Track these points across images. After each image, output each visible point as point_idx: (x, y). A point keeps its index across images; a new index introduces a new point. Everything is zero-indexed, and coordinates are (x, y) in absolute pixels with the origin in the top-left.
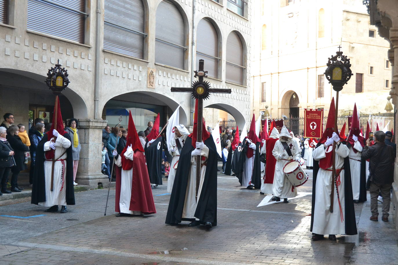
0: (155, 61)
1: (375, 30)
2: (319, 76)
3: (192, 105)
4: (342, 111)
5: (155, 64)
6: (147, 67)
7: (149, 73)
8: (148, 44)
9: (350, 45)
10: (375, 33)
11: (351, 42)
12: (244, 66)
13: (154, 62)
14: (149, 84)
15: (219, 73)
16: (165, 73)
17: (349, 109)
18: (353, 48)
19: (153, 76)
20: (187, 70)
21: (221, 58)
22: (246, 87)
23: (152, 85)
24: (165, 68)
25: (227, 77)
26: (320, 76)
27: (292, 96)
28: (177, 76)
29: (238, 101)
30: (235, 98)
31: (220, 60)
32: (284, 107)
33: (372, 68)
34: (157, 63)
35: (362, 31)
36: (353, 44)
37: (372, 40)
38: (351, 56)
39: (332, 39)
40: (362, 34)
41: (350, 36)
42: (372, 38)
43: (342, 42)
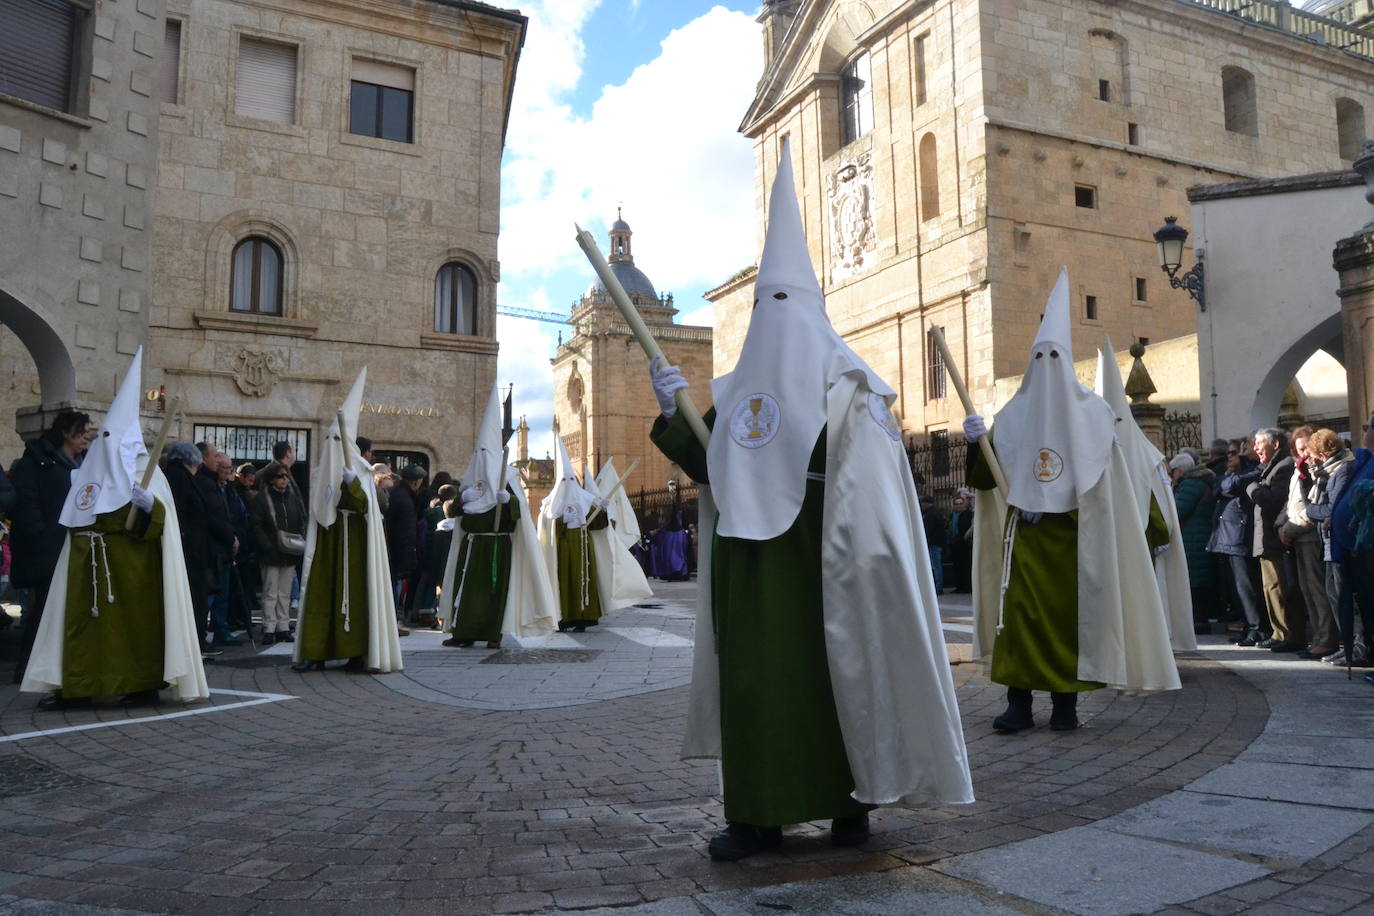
1: (1095, 187)
9: (1015, 229)
10: (1095, 194)
11: (1017, 220)
18: (1026, 235)
33: (1089, 299)
35: (1051, 188)
36: (1027, 225)
37: (1086, 217)
38: (1021, 260)
39: (960, 217)
40: (1053, 198)
41: (1015, 201)
42: (1087, 209)
43: (990, 220)
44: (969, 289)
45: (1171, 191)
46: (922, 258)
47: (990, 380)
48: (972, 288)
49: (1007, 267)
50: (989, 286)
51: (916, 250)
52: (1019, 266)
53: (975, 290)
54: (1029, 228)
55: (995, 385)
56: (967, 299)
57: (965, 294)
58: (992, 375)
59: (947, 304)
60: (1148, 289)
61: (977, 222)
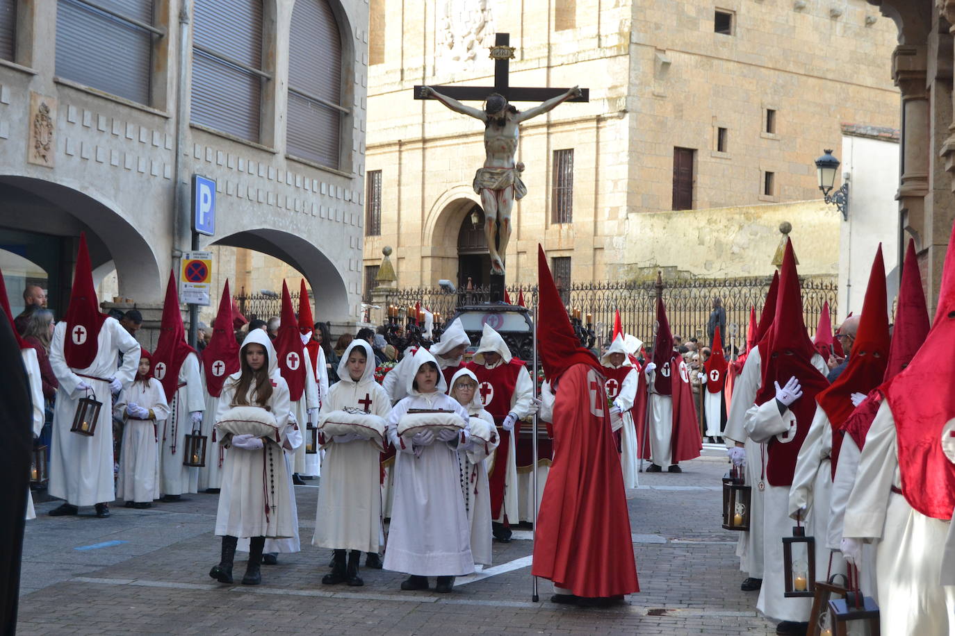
0: (58, 72)
1: (735, 12)
2: (556, 152)
3: (176, 232)
4: (631, 269)
5: (57, 83)
6: (26, 88)
7: (36, 111)
8: (32, 10)
9: (656, 56)
10: (733, 20)
11: (658, 48)
12: (345, 105)
13: (51, 75)
14: (33, 150)
15: (265, 126)
16: (88, 115)
17: (654, 262)
18: (666, 65)
19: (49, 126)
20: (164, 108)
21: (274, 73)
22: (351, 176)
23: (44, 156)
24: (90, 99)
25: (291, 140)
26: (561, 155)
27: (468, 218)
28: (130, 127)
29: (326, 222)
30: (315, 212)
31: (268, 79)
32: (442, 254)
33: (722, 131)
34: (61, 80)
35: (693, 13)
36: (667, 52)
37: (724, 43)
38: (659, 90)
39: (599, 36)
40: (693, 23)
41: (658, 27)
42: (725, 35)
43: (633, 47)
44: (606, 116)
45: (808, 15)
46: (552, 70)
47: (623, 212)
48: (610, 115)
49: (646, 96)
50: (627, 115)
51: (546, 60)
52: (658, 96)
53: (612, 118)
54: (670, 56)
55: (628, 218)
56: (602, 124)
57: (599, 119)
58: (625, 208)
59: (579, 125)
60: (777, 121)
61: (619, 47)
